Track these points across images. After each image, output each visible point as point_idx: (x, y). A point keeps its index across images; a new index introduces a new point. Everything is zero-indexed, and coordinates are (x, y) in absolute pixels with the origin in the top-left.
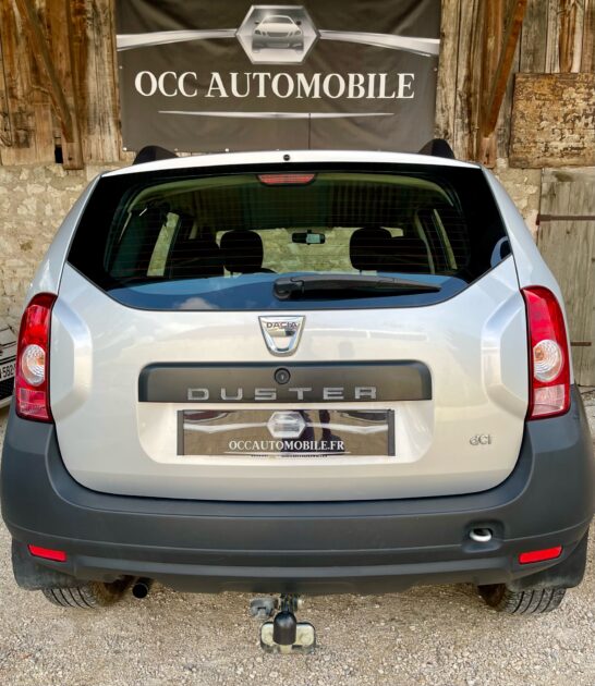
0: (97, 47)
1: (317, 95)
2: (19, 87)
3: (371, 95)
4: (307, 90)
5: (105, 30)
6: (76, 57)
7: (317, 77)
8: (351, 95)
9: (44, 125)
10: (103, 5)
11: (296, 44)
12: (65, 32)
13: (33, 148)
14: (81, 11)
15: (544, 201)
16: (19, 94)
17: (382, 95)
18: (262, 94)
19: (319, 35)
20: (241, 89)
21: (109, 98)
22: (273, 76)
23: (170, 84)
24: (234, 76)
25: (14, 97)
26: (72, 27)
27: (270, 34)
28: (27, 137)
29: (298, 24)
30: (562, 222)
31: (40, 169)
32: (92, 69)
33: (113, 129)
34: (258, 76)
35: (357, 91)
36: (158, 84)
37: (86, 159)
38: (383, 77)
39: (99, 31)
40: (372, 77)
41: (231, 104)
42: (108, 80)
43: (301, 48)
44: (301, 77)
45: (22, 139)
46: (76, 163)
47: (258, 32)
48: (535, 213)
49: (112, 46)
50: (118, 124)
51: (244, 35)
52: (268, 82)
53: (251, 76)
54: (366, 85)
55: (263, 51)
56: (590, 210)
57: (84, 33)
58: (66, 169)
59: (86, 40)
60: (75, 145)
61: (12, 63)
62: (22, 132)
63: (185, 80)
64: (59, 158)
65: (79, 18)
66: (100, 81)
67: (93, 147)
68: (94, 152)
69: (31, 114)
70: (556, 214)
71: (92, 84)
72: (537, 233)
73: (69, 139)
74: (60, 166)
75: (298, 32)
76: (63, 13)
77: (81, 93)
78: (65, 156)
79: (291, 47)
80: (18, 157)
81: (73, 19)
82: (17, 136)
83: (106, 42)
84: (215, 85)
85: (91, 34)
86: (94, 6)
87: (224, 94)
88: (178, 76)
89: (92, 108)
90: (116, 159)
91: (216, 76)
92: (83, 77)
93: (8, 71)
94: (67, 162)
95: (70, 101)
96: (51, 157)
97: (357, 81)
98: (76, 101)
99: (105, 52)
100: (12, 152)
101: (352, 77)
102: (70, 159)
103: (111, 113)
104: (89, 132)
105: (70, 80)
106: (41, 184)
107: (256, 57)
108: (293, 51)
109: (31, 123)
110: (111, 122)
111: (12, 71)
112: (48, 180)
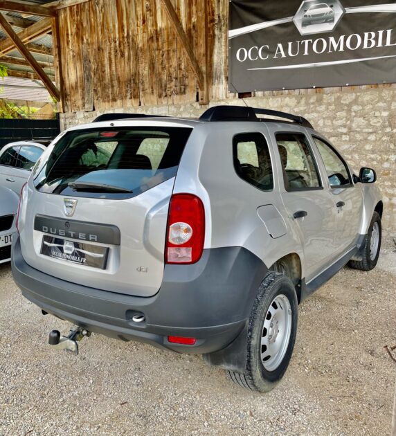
0: (219, 39)
1: (341, 49)
2: (183, 64)
3: (380, 45)
4: (335, 47)
5: (224, 28)
6: (209, 45)
7: (342, 38)
8: (365, 46)
9: (192, 82)
10: (223, 16)
11: (329, 19)
12: (203, 33)
13: (187, 95)
14: (213, 21)
16: (183, 67)
17: (388, 44)
18: (306, 53)
19: (345, 11)
20: (294, 51)
21: (223, 65)
22: (313, 42)
23: (254, 53)
24: (290, 44)
25: (180, 69)
26: (207, 30)
27: (313, 16)
28: (185, 89)
29: (332, 6)
31: (189, 105)
32: (216, 50)
33: (224, 81)
34: (304, 42)
35: (369, 43)
36: (248, 54)
37: (210, 98)
38: (389, 32)
39: (221, 30)
40: (381, 33)
41: (288, 60)
42: (223, 55)
43: (333, 21)
44: (332, 39)
45: (183, 90)
46: (204, 101)
47: (306, 16)
49: (226, 37)
50: (227, 78)
52: (310, 45)
53: (300, 43)
54: (376, 39)
55: (308, 27)
57: (214, 32)
58: (201, 105)
59: (214, 35)
60: (205, 92)
61: (180, 52)
62: (183, 87)
63: (263, 50)
64: (197, 100)
65: (211, 24)
66: (220, 56)
67: (214, 91)
68: (214, 95)
69: (187, 77)
71: (215, 58)
73: (202, 89)
74: (197, 103)
75: (331, 12)
76: (203, 23)
77: (210, 64)
78: (200, 98)
79: (326, 22)
80: (180, 100)
81: (209, 26)
82: (181, 89)
83: (223, 35)
84: (279, 51)
85: (217, 32)
86: (219, 17)
87: (283, 56)
88: (259, 49)
89: (214, 71)
90: (224, 97)
91: (280, 45)
92: (211, 56)
93: (178, 56)
94: (200, 101)
95: (204, 69)
96: (195, 98)
97: (370, 36)
98: (206, 69)
99: (223, 40)
100: (178, 97)
101: (366, 34)
102: (202, 99)
103: (224, 73)
104: (213, 84)
105: (204, 58)
106: (189, 113)
107: (304, 31)
109: (187, 82)
110: (223, 77)
111: (180, 55)
112: (192, 111)
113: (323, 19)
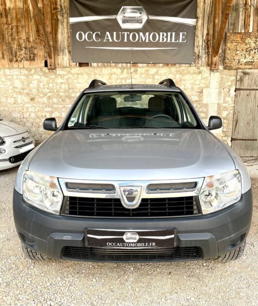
0: (62, 22)
1: (147, 41)
2: (31, 37)
3: (169, 41)
4: (144, 39)
5: (65, 16)
6: (54, 26)
7: (147, 34)
8: (161, 41)
9: (41, 52)
10: (65, 6)
11: (139, 21)
12: (49, 16)
13: (36, 61)
14: (56, 8)
15: (238, 83)
16: (31, 40)
17: (173, 41)
18: (126, 40)
19: (148, 17)
20: (118, 38)
21: (66, 42)
22: (130, 34)
23: (90, 37)
24: (115, 33)
25: (29, 41)
26: (52, 15)
27: (129, 17)
28: (34, 57)
29: (140, 13)
30: (245, 91)
31: (39, 69)
32: (60, 31)
33: (67, 54)
34: (124, 34)
35: (163, 39)
36: (85, 36)
37: (57, 65)
38: (174, 34)
39: (63, 16)
40: (169, 34)
41: (114, 44)
42: (66, 35)
43: (141, 22)
44: (141, 34)
45: (32, 58)
46: (53, 67)
47: (124, 17)
48: (234, 87)
49: (68, 22)
50: (69, 52)
51: (119, 18)
52: (128, 36)
53: (121, 34)
54: (167, 37)
55: (126, 24)
56: (257, 86)
57: (57, 17)
58: (49, 69)
59: (58, 19)
60: (53, 60)
61: (29, 28)
62: (32, 55)
63: (96, 35)
64: (46, 65)
65: (55, 11)
66: (63, 35)
67: (60, 61)
68: (60, 63)
69: (36, 48)
70: (243, 88)
71: (60, 37)
72: (235, 95)
73: (50, 57)
74: (46, 68)
75: (140, 17)
76: (49, 9)
77: (55, 40)
78: (49, 64)
79: (137, 22)
80: (30, 64)
81: (53, 11)
82: (30, 57)
83: (65, 20)
84: (107, 37)
85: (60, 17)
86: (61, 6)
87: (111, 40)
88: (93, 33)
89: (59, 46)
90: (68, 65)
91: (108, 33)
92: (56, 34)
93: (27, 31)
94: (49, 67)
95: (51, 43)
96: (43, 64)
97: (163, 35)
98: (53, 43)
99: (65, 24)
100: (28, 63)
101: (161, 34)
102: (50, 66)
103: (67, 48)
104: (58, 55)
105: (51, 35)
106: (39, 75)
107: (124, 26)
108: (138, 24)
109: (36, 52)
110: (66, 51)
111: (29, 31)
112: (42, 74)
113: (135, 20)
